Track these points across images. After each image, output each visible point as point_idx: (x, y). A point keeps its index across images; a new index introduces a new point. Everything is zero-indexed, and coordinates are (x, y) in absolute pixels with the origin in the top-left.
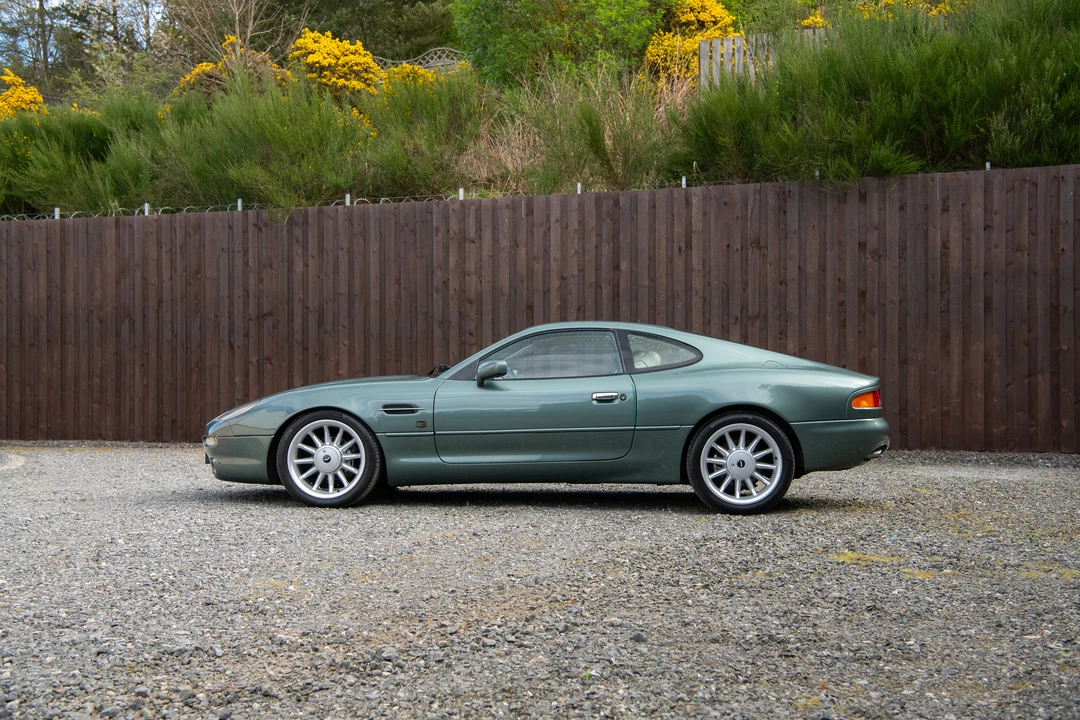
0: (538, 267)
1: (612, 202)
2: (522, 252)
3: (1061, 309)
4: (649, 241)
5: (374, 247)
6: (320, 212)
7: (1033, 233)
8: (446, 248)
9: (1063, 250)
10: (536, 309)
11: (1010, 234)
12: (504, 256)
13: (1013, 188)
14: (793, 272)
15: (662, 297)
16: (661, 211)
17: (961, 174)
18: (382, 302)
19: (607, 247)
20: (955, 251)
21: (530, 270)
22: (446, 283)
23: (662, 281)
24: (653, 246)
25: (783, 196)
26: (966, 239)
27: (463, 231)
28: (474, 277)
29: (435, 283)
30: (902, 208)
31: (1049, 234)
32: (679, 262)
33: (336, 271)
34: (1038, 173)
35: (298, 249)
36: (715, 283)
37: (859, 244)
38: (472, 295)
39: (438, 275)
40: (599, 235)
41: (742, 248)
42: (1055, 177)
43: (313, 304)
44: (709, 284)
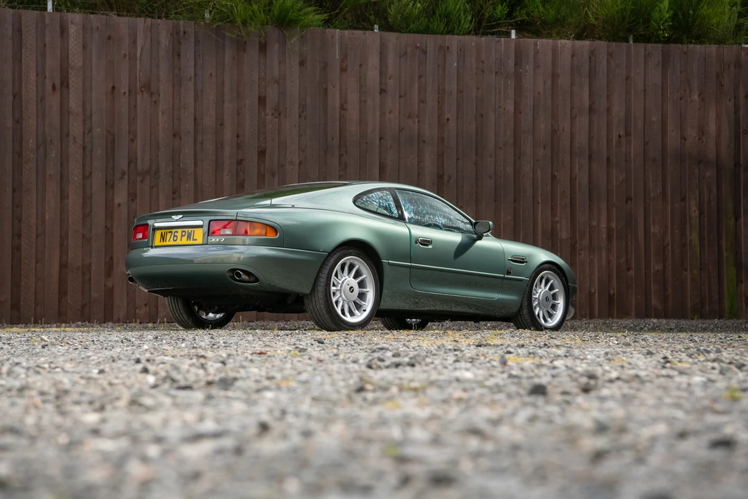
3: (446, 178)
4: (13, 72)
7: (422, 101)
9: (448, 120)
11: (402, 99)
13: (405, 53)
14: (188, 124)
15: (31, 142)
16: (29, 38)
17: (358, 33)
20: (353, 113)
23: (31, 123)
24: (18, 80)
25: (177, 37)
26: (363, 102)
30: (302, 63)
31: (437, 103)
32: (53, 101)
34: (430, 41)
36: (97, 130)
37: (259, 98)
41: (130, 91)
42: (441, 47)
44: (90, 131)
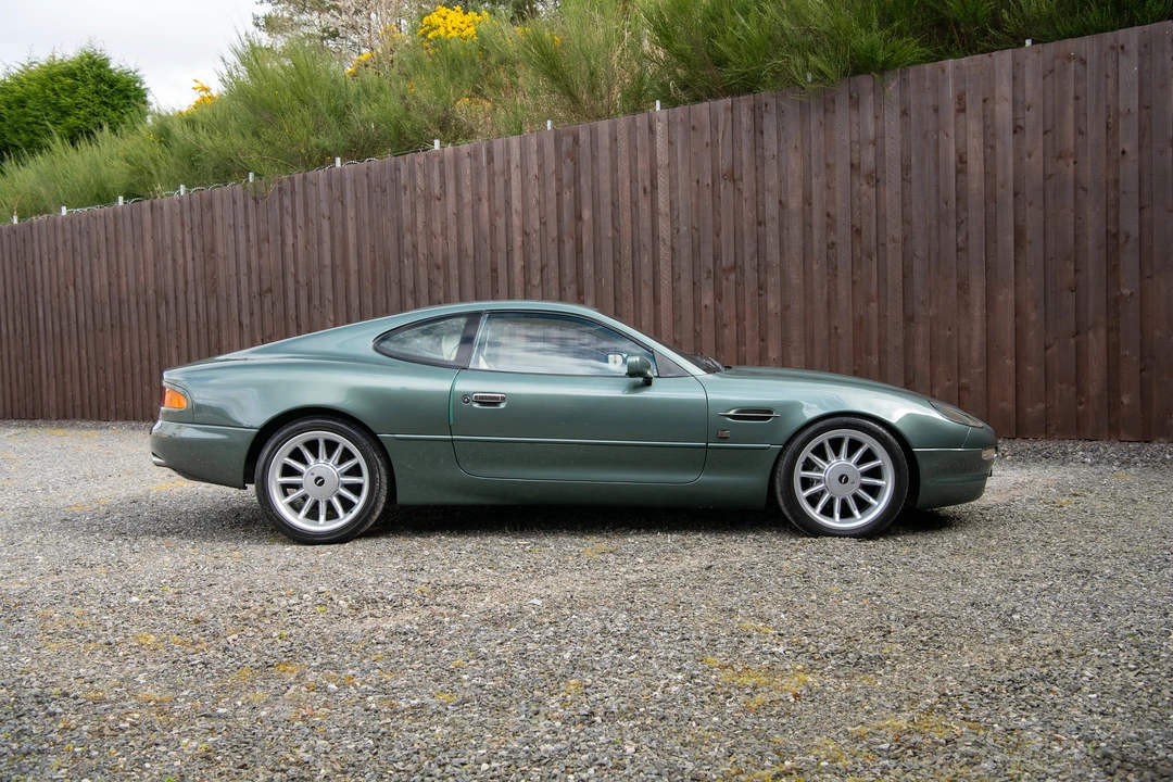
0: (500, 222)
1: (571, 139)
2: (485, 205)
3: (1122, 239)
4: (612, 182)
5: (351, 213)
6: (305, 177)
7: (1080, 132)
8: (414, 208)
9: (1123, 152)
10: (500, 270)
11: (1049, 135)
12: (467, 212)
13: (1052, 70)
14: (773, 209)
15: (627, 249)
16: (623, 145)
17: (981, 58)
18: (359, 272)
19: (568, 194)
20: (975, 166)
21: (493, 226)
22: (415, 247)
23: (626, 230)
24: (615, 189)
25: (757, 112)
26: (989, 146)
27: (428, 187)
28: (440, 239)
29: (406, 250)
30: (904, 113)
31: (1104, 131)
32: (644, 205)
33: (320, 243)
34: (1086, 45)
35: (288, 220)
36: (684, 229)
37: (852, 165)
38: (439, 260)
39: (408, 237)
40: (559, 180)
41: (713, 182)
42: (1112, 47)
43: (302, 279)
44: (677, 231)
